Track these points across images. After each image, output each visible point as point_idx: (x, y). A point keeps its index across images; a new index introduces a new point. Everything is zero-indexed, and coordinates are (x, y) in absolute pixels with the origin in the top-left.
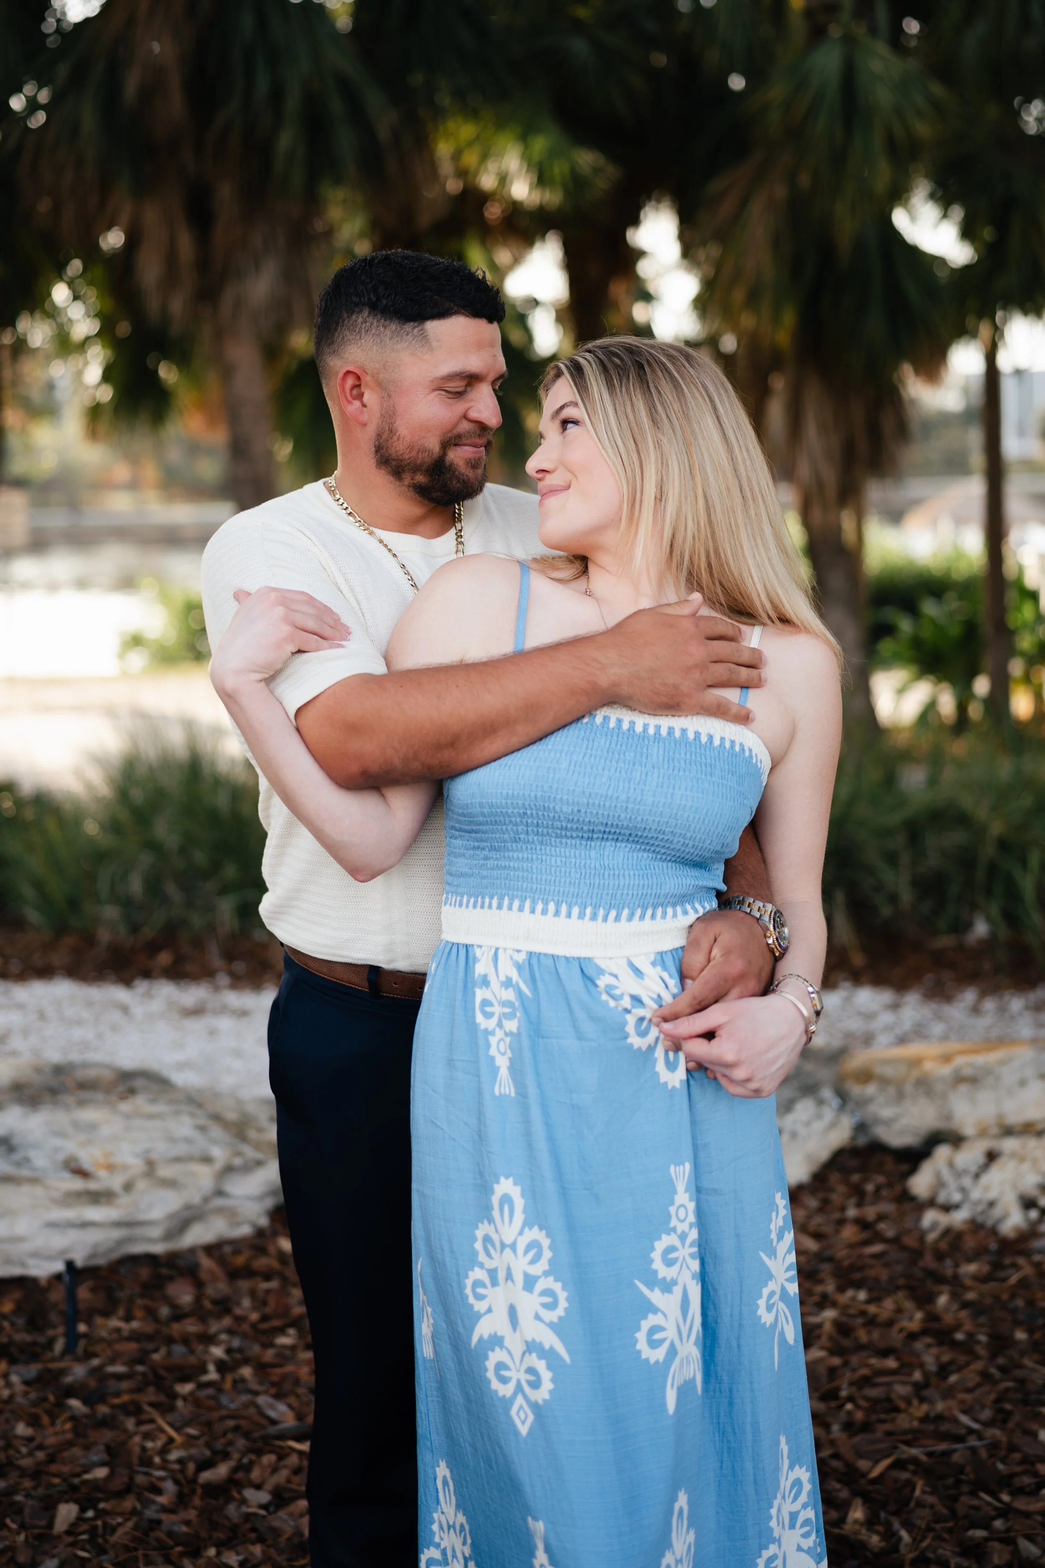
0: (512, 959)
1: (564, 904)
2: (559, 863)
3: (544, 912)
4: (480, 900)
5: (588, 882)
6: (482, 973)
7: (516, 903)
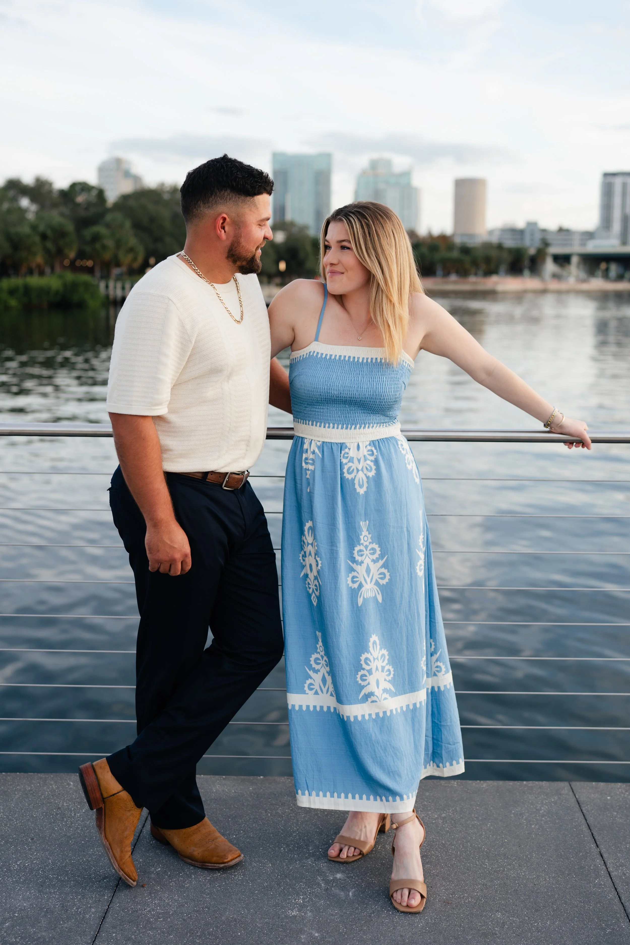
0: (316, 444)
1: (336, 424)
2: (334, 410)
3: (329, 427)
4: (305, 421)
5: (344, 416)
6: (306, 448)
7: (318, 424)
